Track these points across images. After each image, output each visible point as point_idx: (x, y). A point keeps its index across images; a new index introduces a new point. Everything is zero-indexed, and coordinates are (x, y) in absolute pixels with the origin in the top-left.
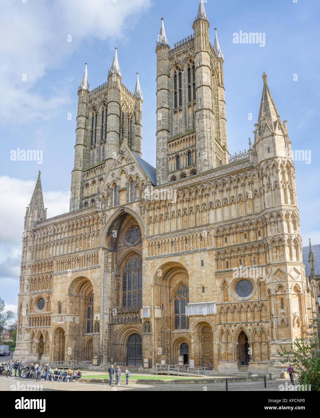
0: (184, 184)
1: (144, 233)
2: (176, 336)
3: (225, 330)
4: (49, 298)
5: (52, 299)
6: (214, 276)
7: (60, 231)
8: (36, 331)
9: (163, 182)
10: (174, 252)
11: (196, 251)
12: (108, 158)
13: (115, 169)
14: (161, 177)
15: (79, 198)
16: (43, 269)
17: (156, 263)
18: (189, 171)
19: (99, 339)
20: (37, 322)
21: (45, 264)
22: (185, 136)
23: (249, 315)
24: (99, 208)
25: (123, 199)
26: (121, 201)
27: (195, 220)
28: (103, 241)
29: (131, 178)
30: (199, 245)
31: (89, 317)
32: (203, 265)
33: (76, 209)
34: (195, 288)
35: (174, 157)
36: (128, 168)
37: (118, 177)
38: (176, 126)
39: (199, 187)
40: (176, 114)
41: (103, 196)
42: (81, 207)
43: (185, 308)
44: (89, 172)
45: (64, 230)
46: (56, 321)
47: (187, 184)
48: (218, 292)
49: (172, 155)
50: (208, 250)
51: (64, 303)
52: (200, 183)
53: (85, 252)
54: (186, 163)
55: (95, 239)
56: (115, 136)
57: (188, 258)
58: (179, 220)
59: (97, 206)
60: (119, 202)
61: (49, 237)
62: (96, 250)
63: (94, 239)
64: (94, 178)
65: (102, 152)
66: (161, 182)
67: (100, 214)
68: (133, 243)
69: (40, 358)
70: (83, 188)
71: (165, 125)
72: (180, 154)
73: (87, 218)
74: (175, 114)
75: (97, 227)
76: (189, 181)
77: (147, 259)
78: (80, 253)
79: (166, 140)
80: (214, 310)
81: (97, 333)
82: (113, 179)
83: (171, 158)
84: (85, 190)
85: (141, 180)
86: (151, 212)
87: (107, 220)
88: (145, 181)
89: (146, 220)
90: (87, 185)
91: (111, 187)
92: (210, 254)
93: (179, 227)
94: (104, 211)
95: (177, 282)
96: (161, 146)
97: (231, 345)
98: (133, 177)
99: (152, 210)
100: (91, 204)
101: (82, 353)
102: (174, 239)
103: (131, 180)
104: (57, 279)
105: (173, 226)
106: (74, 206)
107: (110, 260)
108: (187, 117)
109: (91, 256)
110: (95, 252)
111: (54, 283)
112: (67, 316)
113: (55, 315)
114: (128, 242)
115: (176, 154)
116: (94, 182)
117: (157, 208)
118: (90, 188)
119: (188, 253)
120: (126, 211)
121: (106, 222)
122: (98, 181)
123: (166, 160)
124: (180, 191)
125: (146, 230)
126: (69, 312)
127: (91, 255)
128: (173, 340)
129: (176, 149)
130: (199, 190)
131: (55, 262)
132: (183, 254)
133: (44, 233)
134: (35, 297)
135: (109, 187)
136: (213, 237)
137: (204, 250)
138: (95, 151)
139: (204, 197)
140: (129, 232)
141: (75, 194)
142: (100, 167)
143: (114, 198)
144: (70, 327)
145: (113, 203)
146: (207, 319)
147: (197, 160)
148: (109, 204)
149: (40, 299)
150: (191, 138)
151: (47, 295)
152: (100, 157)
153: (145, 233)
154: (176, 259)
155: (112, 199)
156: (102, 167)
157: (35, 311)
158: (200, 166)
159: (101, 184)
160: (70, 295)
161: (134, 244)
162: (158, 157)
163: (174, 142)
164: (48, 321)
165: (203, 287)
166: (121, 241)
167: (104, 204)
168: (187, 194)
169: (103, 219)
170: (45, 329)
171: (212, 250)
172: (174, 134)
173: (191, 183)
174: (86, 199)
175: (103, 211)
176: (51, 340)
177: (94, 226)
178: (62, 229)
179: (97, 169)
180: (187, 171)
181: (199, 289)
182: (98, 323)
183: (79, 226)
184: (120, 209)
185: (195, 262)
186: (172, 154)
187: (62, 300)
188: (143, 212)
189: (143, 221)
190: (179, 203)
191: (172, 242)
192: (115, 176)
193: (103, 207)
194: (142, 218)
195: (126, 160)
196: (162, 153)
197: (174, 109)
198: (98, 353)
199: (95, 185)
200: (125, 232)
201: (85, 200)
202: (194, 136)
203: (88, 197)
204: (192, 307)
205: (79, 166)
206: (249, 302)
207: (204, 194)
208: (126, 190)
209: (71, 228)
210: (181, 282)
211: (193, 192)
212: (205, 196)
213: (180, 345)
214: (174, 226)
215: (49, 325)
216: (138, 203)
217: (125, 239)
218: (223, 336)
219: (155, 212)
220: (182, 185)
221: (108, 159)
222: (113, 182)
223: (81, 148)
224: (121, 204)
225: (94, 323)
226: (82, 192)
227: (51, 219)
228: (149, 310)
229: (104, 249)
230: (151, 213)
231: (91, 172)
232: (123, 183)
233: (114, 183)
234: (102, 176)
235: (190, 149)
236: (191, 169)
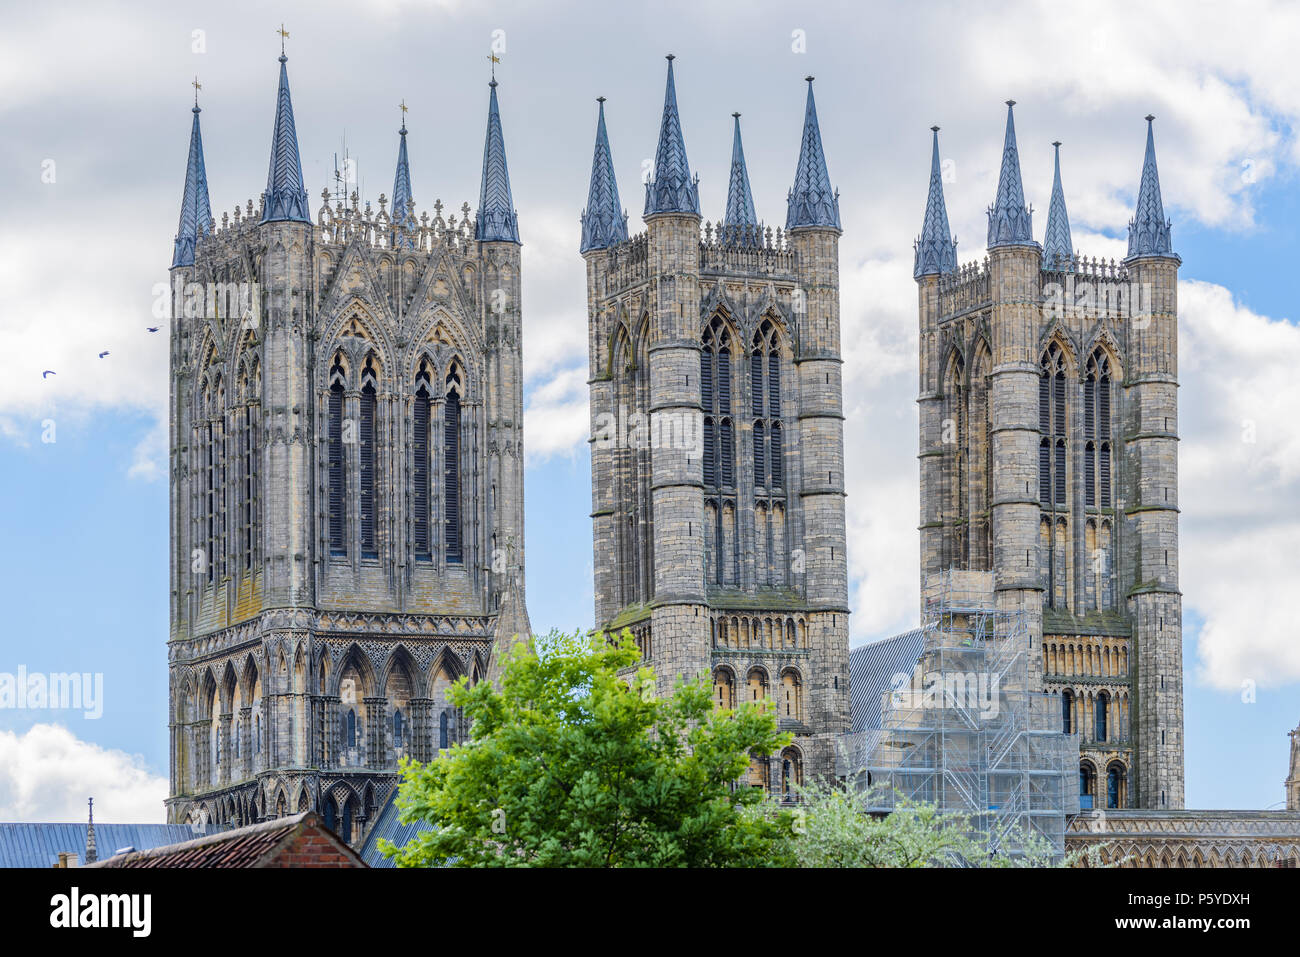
72: (1077, 694)
129: (1067, 667)
142: (785, 618)
158: (1164, 772)
221: (836, 611)
234: (793, 660)
235: (1109, 688)
236: (1109, 756)
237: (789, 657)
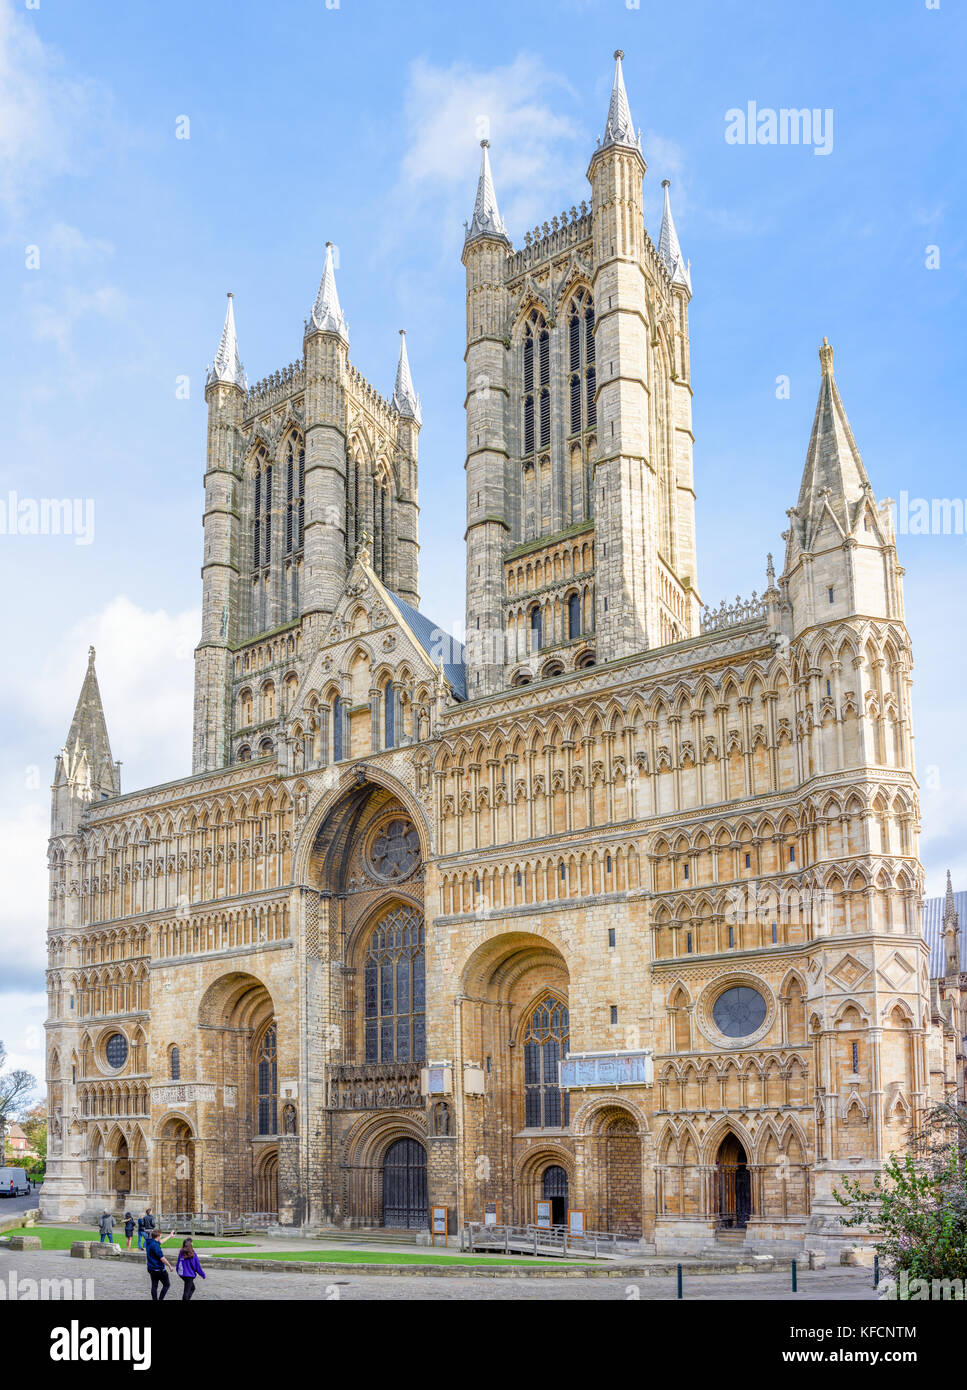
0: (557, 695)
1: (430, 846)
2: (530, 1147)
3: (677, 1129)
4: (139, 1033)
5: (148, 1038)
6: (648, 976)
7: (164, 832)
8: (106, 1128)
9: (489, 688)
10: (524, 904)
11: (592, 903)
12: (311, 610)
13: (334, 645)
14: (483, 672)
15: (221, 734)
16: (118, 949)
17: (467, 934)
18: (572, 654)
19: (298, 1152)
20: (106, 1102)
21: (124, 934)
22: (560, 542)
23: (752, 1088)
24: (286, 766)
25: (362, 740)
26: (355, 747)
27: (591, 808)
28: (301, 866)
29: (386, 673)
30: (600, 881)
31: (263, 1090)
32: (612, 943)
33: (212, 768)
34: (588, 1010)
35: (524, 608)
36: (375, 642)
37: (345, 670)
38: (529, 511)
39: (603, 705)
40: (531, 474)
41: (299, 730)
42: (228, 760)
43: (556, 1067)
44: (250, 652)
45: (176, 829)
46: (165, 1101)
47: (565, 695)
48: (658, 1022)
49: (518, 605)
50: (630, 900)
51: (188, 1050)
52: (608, 692)
53: (247, 901)
54: (563, 628)
55: (275, 859)
56: (331, 538)
57: (566, 921)
58: (540, 807)
59: (281, 759)
60: (349, 748)
61: (130, 851)
62: (279, 895)
63: (271, 861)
64: (267, 671)
65: (290, 588)
66: (482, 688)
67: (290, 785)
68: (395, 875)
69: (121, 1204)
70: (234, 701)
71: (495, 505)
72: (543, 602)
73: (247, 796)
74: (526, 472)
75: (282, 825)
76: (571, 688)
77: (438, 923)
78: (232, 904)
79: (499, 554)
80: (649, 1072)
81: (290, 1135)
82: (327, 678)
83: (515, 612)
84: (238, 708)
85: (417, 680)
86: (451, 781)
87: (311, 804)
88: (432, 684)
89: (435, 807)
90: (246, 693)
91: (322, 701)
92: (634, 911)
93: (538, 828)
94: (303, 775)
95: (534, 991)
96: (482, 573)
97: (694, 1174)
98: (391, 671)
99: (453, 775)
100: (259, 753)
101: (245, 1190)
102: (522, 866)
103: (386, 680)
104: (163, 979)
105: (522, 826)
106: (208, 760)
107: (324, 926)
108: (568, 481)
109: (266, 912)
110: (277, 902)
111: (153, 989)
112: (198, 1088)
113: (161, 1084)
114: (380, 870)
115: (531, 600)
116: (268, 685)
117: (470, 770)
118: (255, 703)
119: (567, 907)
120: (372, 776)
121: (310, 809)
122: (281, 682)
123: (496, 619)
124: (541, 717)
125: (434, 835)
126: (204, 1076)
127: (265, 909)
128: (521, 1158)
129: (531, 585)
130: (604, 716)
131: (152, 930)
132: (552, 909)
133: (116, 839)
134: (95, 1031)
135: (315, 701)
136: (644, 861)
137: (618, 900)
138: (269, 587)
139: (619, 736)
140: (384, 842)
141: (207, 721)
142: (287, 636)
143: (331, 735)
144: (209, 1117)
145: (331, 753)
146: (624, 1099)
147: (599, 620)
148: (317, 755)
149: (112, 1037)
150: (580, 549)
151: (133, 1026)
152: (284, 607)
153: (433, 845)
154: (529, 925)
155: (325, 739)
156: (291, 637)
157: (98, 1072)
158: (607, 639)
159: (291, 692)
160: (205, 1026)
161: (398, 879)
162: (471, 608)
163: (522, 563)
164: (140, 1101)
165: (614, 1008)
166: (357, 869)
167: (301, 754)
168: (563, 726)
169: (301, 801)
170: (133, 1124)
171: (643, 898)
172: (523, 535)
173: (577, 693)
174: (245, 738)
175: (301, 777)
176: (151, 1155)
177: (273, 821)
178: (171, 825)
179: (275, 643)
180: (566, 656)
181: (601, 1013)
182: (291, 1107)
183: (225, 819)
184: (354, 771)
185: (588, 935)
186: (519, 601)
187: (180, 1041)
188: (424, 781)
189: (425, 808)
190: (540, 755)
191: (518, 874)
192: (335, 667)
193: (299, 763)
194: (422, 801)
195: (370, 616)
196: (486, 598)
197: (523, 454)
198: (295, 1191)
199: (270, 693)
200: (371, 841)
201: (239, 741)
202: (590, 545)
203: (248, 732)
204: (577, 1064)
205: (218, 633)
206: (754, 1052)
207: (619, 729)
208: (369, 712)
209: (200, 825)
210: (546, 991)
211: (584, 721)
212: (623, 735)
213: (541, 1171)
214: (524, 826)
215: (145, 1111)
216: (410, 754)
217: (370, 861)
218: (672, 1149)
219: (465, 782)
220: (550, 699)
221: (311, 613)
222: (329, 685)
223: (223, 578)
224: (357, 756)
225: (280, 1106)
226: (231, 715)
227: (135, 796)
228: (447, 1073)
229: (303, 890)
230: (451, 786)
231: (256, 651)
232: (360, 688)
233: (333, 690)
234: (291, 665)
235: (577, 585)
236: (577, 648)
237: (288, 664)
